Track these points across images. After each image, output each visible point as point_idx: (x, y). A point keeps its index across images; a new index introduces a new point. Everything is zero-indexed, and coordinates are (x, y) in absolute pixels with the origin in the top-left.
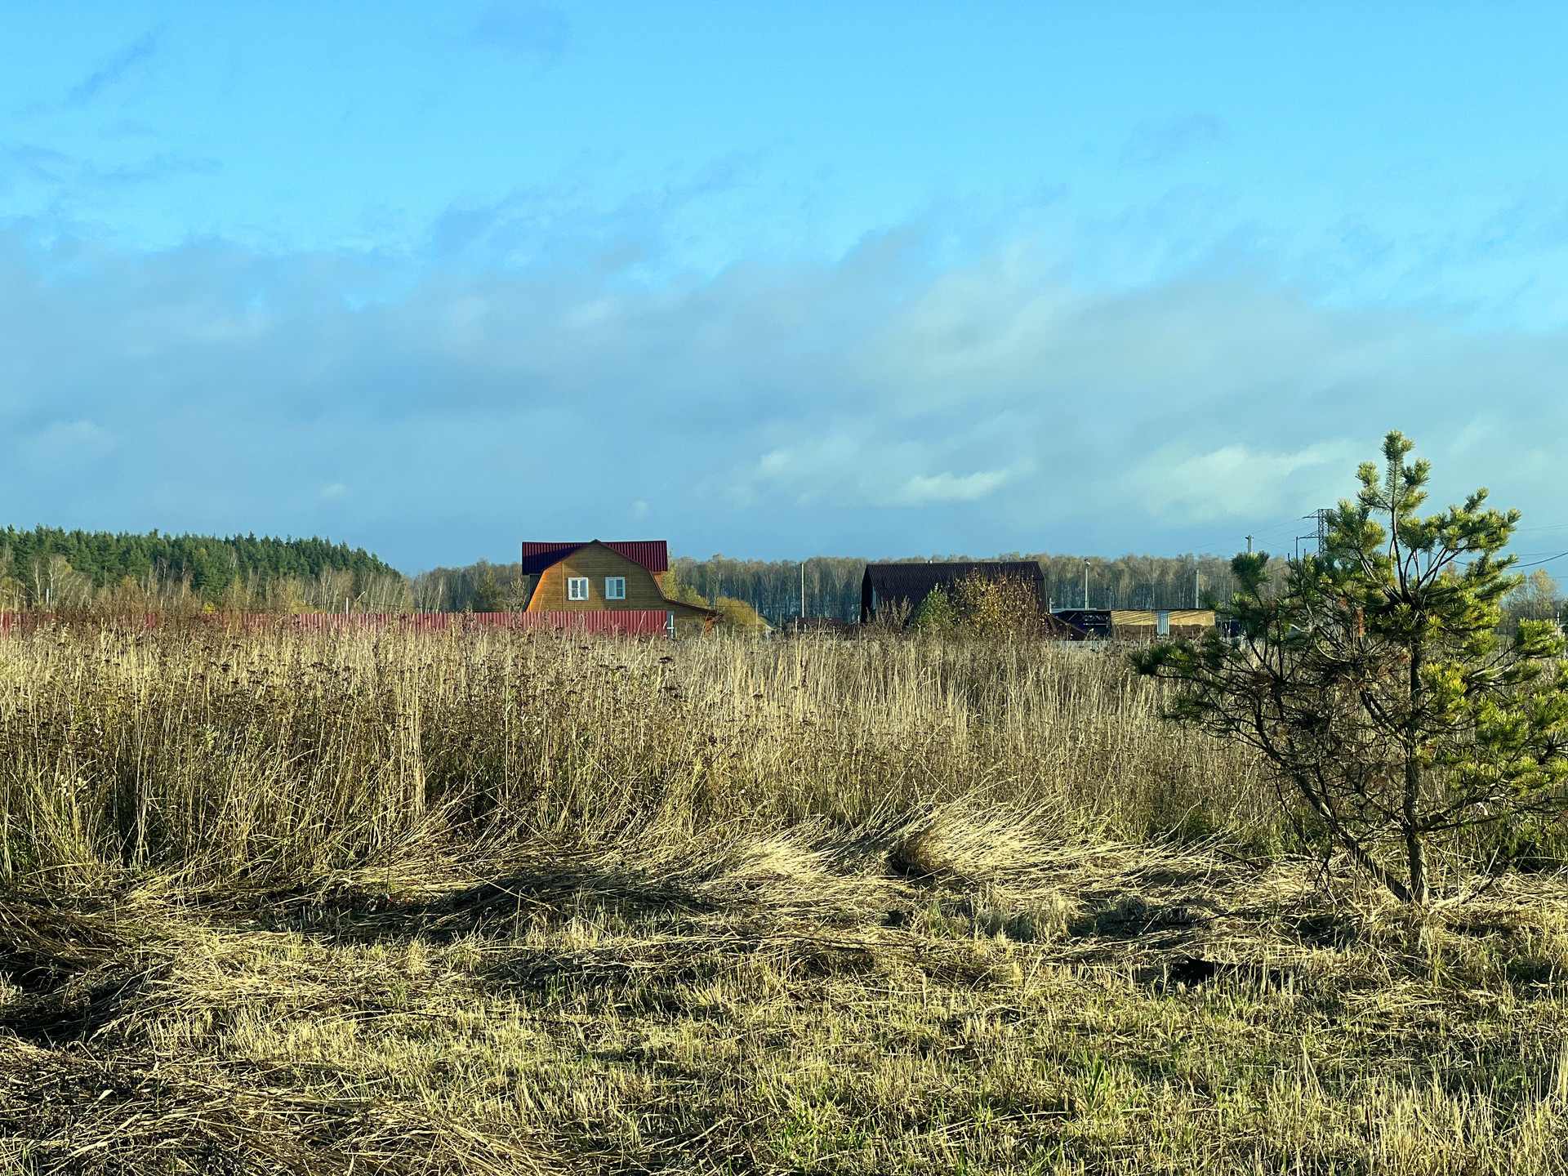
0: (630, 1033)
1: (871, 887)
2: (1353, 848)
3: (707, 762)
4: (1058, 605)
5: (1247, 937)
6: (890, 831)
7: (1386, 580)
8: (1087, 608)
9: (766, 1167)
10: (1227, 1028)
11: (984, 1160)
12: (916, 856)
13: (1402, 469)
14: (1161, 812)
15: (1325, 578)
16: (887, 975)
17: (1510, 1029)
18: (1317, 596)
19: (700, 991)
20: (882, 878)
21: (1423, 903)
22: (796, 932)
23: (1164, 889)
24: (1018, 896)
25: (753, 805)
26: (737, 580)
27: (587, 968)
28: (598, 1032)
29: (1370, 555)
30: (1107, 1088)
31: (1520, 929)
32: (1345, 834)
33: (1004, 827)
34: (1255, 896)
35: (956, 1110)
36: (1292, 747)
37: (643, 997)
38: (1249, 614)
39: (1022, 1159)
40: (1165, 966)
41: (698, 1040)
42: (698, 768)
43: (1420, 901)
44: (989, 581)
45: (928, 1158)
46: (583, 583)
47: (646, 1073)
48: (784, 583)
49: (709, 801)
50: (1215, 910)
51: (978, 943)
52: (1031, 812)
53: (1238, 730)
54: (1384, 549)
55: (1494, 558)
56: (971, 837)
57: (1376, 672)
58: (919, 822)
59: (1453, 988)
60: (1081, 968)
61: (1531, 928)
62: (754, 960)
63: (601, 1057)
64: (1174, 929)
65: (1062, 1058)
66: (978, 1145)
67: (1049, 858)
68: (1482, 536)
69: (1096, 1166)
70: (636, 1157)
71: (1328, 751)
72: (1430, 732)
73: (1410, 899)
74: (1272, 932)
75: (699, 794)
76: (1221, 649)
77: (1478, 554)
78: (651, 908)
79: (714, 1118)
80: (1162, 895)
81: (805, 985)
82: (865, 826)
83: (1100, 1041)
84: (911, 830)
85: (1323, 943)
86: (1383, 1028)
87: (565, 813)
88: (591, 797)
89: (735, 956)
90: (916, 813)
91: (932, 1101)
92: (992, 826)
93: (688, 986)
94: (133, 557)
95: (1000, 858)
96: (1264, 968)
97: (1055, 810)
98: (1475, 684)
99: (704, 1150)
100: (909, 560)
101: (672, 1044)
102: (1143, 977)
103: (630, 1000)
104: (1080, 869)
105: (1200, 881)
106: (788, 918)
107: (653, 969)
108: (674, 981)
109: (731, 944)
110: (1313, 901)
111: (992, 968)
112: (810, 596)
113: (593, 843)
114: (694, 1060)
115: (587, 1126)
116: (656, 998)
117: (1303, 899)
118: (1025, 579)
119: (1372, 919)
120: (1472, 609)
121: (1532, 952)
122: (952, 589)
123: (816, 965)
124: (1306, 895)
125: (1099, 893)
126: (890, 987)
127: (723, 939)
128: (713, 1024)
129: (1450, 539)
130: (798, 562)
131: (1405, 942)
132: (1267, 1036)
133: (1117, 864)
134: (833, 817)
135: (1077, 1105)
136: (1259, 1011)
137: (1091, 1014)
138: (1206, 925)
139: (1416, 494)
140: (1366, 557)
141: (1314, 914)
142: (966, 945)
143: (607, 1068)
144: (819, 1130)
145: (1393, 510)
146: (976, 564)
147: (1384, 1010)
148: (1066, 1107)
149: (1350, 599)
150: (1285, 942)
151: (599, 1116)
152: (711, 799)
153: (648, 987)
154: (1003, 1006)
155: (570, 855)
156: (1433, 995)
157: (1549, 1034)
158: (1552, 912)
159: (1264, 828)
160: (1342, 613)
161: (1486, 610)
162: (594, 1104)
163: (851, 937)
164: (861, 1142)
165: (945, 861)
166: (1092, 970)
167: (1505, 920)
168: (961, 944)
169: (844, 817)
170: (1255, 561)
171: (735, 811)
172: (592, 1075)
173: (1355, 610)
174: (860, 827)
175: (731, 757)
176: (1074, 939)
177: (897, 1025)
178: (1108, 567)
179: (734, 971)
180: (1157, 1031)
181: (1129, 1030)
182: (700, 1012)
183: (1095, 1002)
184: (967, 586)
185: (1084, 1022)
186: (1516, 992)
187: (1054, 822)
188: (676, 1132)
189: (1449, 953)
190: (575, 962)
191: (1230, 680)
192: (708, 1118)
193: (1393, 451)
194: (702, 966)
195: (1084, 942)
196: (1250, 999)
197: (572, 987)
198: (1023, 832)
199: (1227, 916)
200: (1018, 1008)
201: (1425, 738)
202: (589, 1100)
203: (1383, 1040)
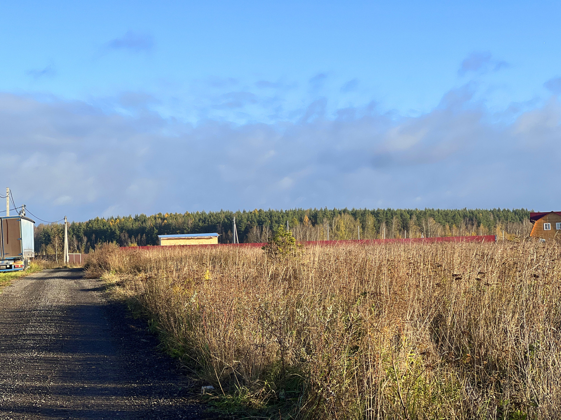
46: (549, 225)
94: (456, 218)
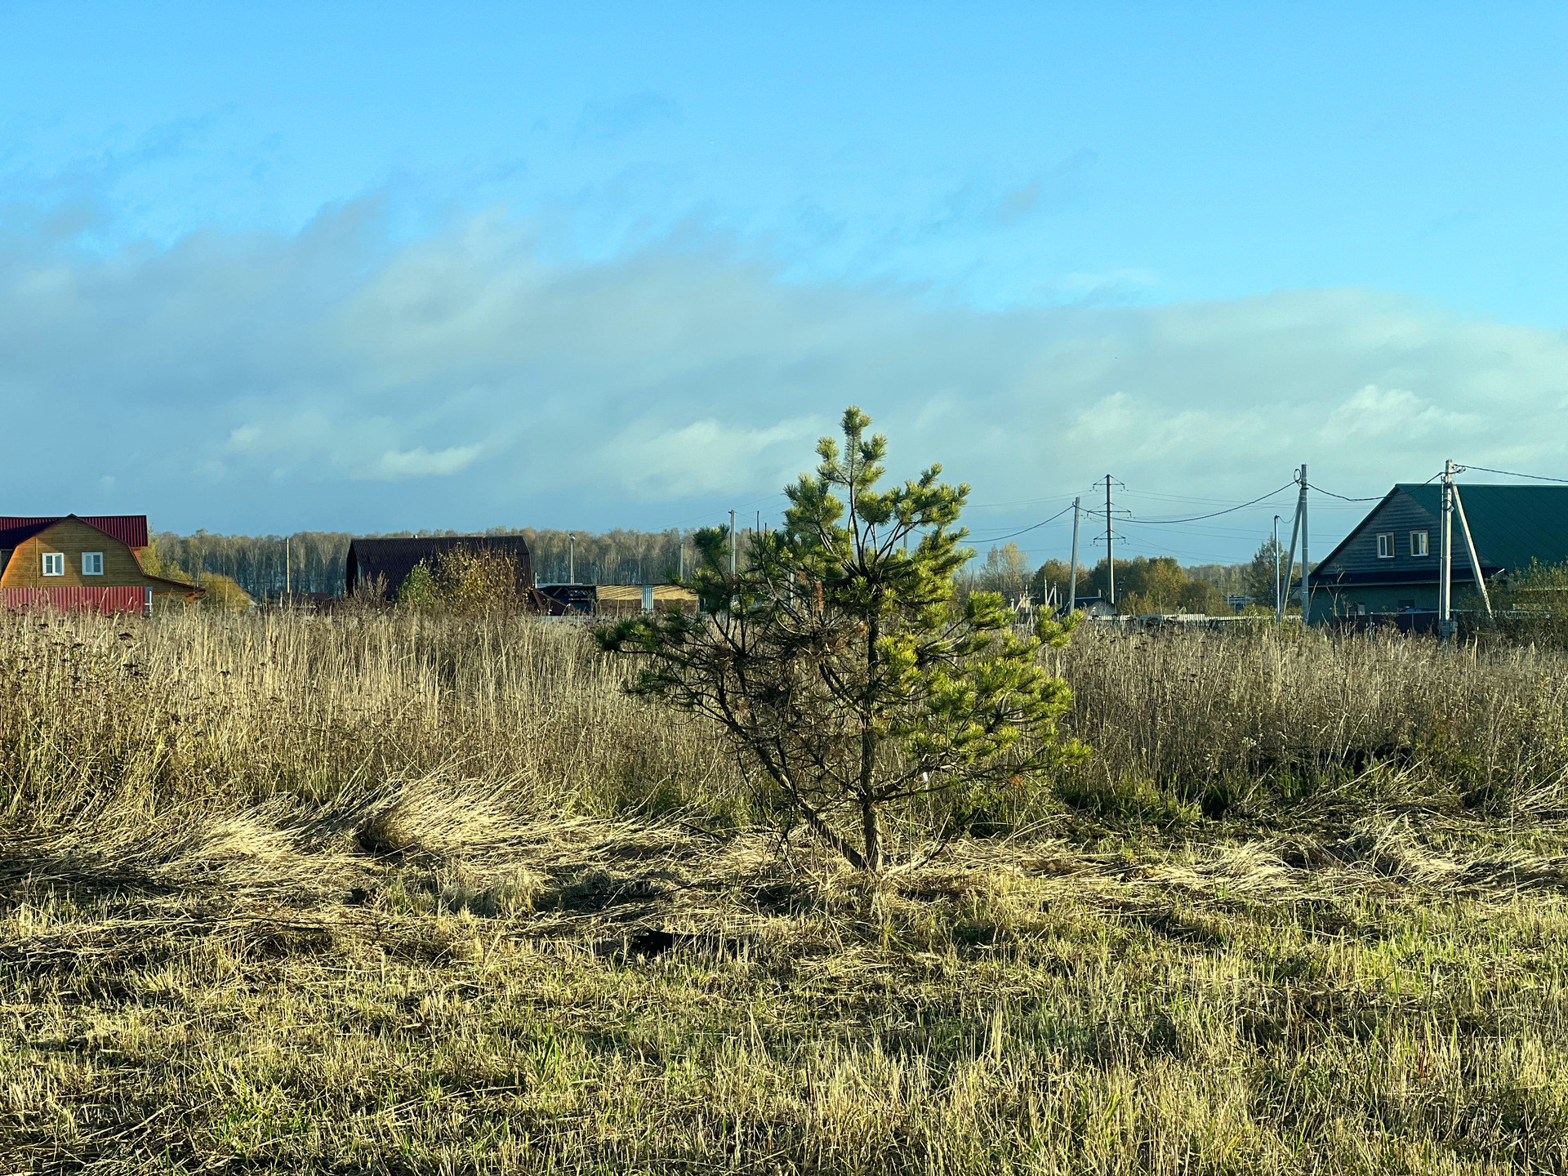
0: (74, 1021)
1: (338, 865)
2: (811, 819)
3: (171, 741)
4: (544, 580)
5: (707, 908)
6: (358, 809)
7: (844, 554)
8: (572, 583)
9: (205, 1155)
10: (682, 997)
11: (431, 1139)
12: (384, 833)
13: (860, 444)
14: (632, 786)
15: (786, 554)
16: (344, 954)
17: (953, 989)
18: (777, 570)
19: (151, 977)
20: (350, 856)
21: (877, 870)
22: (253, 914)
23: (630, 862)
24: (483, 872)
25: (218, 785)
26: (222, 555)
27: (31, 957)
28: (40, 1021)
29: (828, 529)
30: (558, 1062)
31: (968, 892)
32: (803, 805)
33: (473, 802)
34: (719, 867)
35: (406, 1090)
36: (754, 720)
37: (90, 985)
38: (712, 589)
39: (468, 1136)
40: (626, 938)
41: (145, 1027)
42: (160, 747)
43: (874, 868)
44: (472, 555)
45: (374, 1139)
46: (58, 559)
47: (88, 1063)
48: (269, 559)
49: (172, 781)
50: (678, 883)
51: (441, 919)
52: (500, 787)
53: (700, 703)
54: (842, 523)
55: (946, 532)
56: (440, 813)
57: (834, 645)
58: (387, 799)
59: (901, 952)
60: (543, 942)
61: (977, 891)
62: (209, 942)
63: (41, 1047)
64: (637, 902)
65: (516, 1033)
66: (424, 1124)
67: (518, 833)
68: (935, 509)
69: (541, 1140)
70: (71, 1149)
71: (788, 723)
72: (886, 703)
73: (865, 866)
74: (731, 902)
75: (161, 773)
76: (684, 624)
77: (931, 528)
78: (105, 892)
79: (155, 1106)
80: (629, 868)
81: (261, 967)
82: (333, 804)
83: (556, 1014)
84: (380, 806)
85: (782, 911)
86: (832, 991)
87: (18, 796)
88: (47, 779)
89: (189, 940)
90: (385, 789)
91: (381, 1081)
92: (461, 801)
93: (137, 971)
95: (469, 834)
96: (721, 938)
97: (525, 784)
98: (926, 656)
99: (143, 1140)
100: (395, 535)
101: (117, 1032)
102: (603, 950)
103: (76, 988)
104: (549, 844)
105: (665, 854)
106: (246, 899)
107: (102, 955)
108: (123, 967)
109: (186, 927)
110: (773, 871)
111: (453, 944)
112: (296, 571)
113: (49, 827)
114: (139, 1048)
115: (22, 1119)
116: (104, 985)
117: (763, 869)
118: (508, 554)
119: (828, 886)
120: (925, 582)
121: (978, 915)
122: (435, 564)
123: (273, 946)
124: (767, 865)
125: (566, 867)
126: (348, 967)
127: (178, 921)
128: (163, 1010)
129: (904, 513)
130: (283, 537)
131: (858, 908)
132: (720, 1003)
133: (586, 838)
134: (300, 794)
135: (527, 1079)
136: (714, 979)
137: (549, 988)
138: (668, 897)
139: (873, 469)
140: (825, 531)
141: (773, 884)
142: (429, 922)
143: (47, 1059)
144: (264, 1115)
145: (851, 485)
146: (460, 539)
147: (834, 975)
148: (517, 1082)
149: (810, 573)
150: (744, 911)
151: (36, 1108)
152: (174, 779)
153: (96, 973)
154: (462, 982)
155: (24, 839)
156: (882, 958)
157: (989, 994)
158: (999, 875)
159: (732, 801)
160: (802, 587)
161: (939, 582)
162: (31, 1097)
163: (311, 916)
164: (307, 1125)
165: (414, 837)
166: (554, 944)
167: (955, 884)
168: (425, 921)
169: (312, 794)
170: (718, 535)
171: (199, 791)
172: (29, 1067)
173: (815, 584)
174: (327, 806)
175: (196, 736)
176: (539, 913)
177: (352, 1004)
178: (595, 542)
179: (188, 954)
180: (615, 1003)
181: (585, 1003)
182: (149, 998)
183: (555, 976)
184: (450, 561)
185: (542, 996)
186: (960, 953)
187: (524, 797)
188: (115, 1122)
189: (899, 918)
190: (21, 950)
191: (694, 654)
192: (148, 1107)
193: (851, 426)
194: (154, 950)
195: (550, 917)
196: (706, 968)
197: (15, 976)
198: (493, 807)
199: (688, 888)
200: (477, 984)
201: (880, 709)
202: (26, 1092)
203: (831, 1004)
